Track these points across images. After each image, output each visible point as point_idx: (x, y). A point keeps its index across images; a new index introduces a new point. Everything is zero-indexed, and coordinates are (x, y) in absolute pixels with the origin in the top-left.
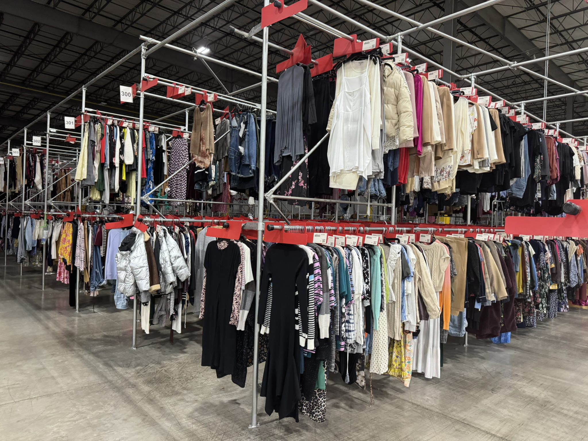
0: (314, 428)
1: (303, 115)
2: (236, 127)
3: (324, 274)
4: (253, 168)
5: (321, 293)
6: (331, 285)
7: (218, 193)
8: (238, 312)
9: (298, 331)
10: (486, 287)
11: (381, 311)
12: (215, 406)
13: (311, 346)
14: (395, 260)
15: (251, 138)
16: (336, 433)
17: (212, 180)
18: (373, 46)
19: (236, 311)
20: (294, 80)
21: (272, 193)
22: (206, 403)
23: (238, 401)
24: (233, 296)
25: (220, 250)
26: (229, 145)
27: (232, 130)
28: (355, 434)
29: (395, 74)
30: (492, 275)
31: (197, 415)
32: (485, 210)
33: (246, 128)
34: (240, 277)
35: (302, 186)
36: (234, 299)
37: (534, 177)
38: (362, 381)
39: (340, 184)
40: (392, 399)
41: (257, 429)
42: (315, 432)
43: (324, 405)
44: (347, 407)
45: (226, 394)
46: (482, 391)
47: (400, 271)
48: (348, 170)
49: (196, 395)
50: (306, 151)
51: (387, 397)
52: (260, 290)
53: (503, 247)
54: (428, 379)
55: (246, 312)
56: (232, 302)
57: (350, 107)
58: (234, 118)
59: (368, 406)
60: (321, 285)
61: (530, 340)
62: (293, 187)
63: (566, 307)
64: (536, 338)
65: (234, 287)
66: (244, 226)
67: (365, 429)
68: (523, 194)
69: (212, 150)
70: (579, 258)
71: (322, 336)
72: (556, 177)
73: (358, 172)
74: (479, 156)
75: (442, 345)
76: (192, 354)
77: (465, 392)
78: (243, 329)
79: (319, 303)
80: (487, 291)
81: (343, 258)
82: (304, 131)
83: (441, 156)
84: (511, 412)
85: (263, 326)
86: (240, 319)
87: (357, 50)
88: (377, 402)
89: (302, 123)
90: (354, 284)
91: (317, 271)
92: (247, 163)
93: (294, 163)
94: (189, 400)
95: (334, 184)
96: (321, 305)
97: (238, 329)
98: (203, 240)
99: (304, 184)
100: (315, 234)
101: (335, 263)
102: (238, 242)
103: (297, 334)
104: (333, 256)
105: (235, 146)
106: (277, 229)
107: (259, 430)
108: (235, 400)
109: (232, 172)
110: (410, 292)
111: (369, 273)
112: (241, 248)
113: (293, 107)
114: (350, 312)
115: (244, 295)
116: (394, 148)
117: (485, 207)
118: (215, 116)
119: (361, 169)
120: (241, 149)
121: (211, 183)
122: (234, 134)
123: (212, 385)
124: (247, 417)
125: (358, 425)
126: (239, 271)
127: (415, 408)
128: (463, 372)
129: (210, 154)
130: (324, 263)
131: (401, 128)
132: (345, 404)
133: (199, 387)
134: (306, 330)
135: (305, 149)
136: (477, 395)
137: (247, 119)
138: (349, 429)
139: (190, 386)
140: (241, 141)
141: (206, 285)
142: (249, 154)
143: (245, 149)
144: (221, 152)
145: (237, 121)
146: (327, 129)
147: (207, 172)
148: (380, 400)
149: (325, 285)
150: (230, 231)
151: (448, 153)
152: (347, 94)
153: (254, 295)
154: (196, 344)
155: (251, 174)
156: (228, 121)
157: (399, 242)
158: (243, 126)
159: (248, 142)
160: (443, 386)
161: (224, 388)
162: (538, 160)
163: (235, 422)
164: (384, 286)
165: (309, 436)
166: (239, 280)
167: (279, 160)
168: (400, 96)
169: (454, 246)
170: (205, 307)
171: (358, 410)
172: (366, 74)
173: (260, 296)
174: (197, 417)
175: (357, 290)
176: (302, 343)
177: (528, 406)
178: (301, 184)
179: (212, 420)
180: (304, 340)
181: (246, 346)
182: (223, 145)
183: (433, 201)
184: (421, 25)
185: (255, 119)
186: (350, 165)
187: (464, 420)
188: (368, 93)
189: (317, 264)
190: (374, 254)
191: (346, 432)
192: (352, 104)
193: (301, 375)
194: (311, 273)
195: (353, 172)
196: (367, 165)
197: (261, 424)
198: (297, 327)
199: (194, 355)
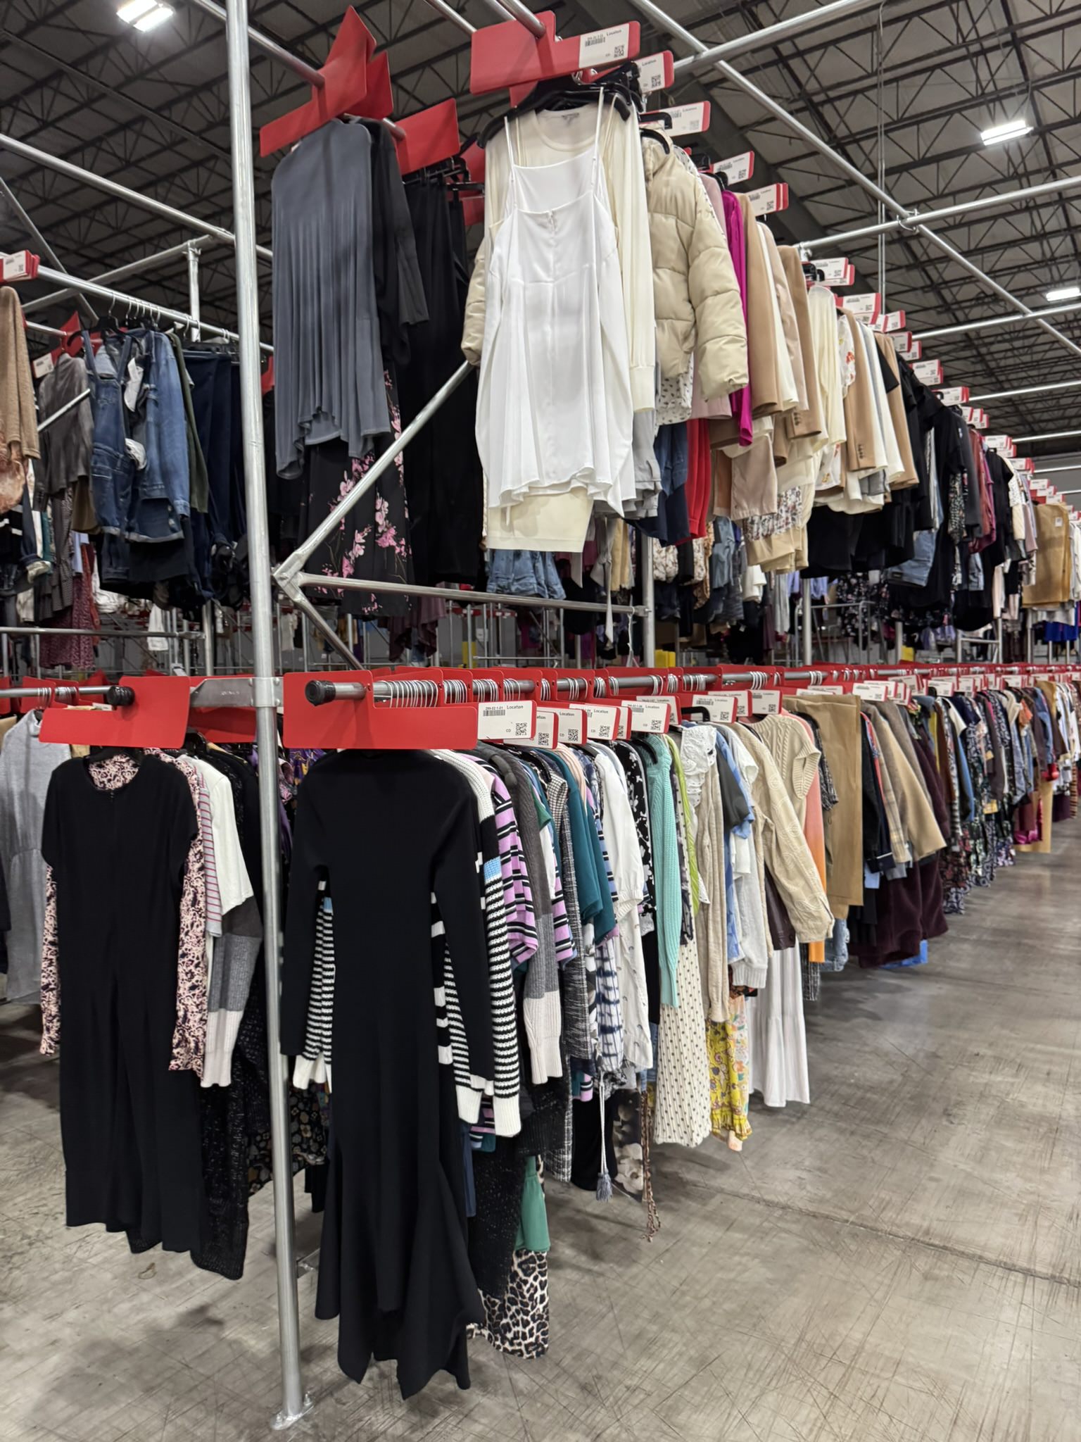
0: (504, 1373)
1: (380, 294)
2: (111, 377)
3: (531, 853)
4: (181, 510)
5: (531, 920)
6: (554, 884)
7: (58, 607)
8: (203, 1021)
9: (451, 1068)
10: (892, 826)
11: (683, 942)
12: (133, 1352)
13: (508, 1120)
14: (698, 776)
15: (165, 412)
16: (582, 1375)
17: (38, 558)
18: (618, 50)
19: (194, 1019)
20: (335, 175)
21: (300, 564)
22: (94, 1345)
23: (214, 1313)
24: (176, 965)
25: (105, 793)
26: (88, 441)
27: (98, 387)
28: (645, 1364)
29: (676, 170)
30: (903, 794)
31: (63, 1416)
32: (779, 630)
33: (146, 379)
34: (201, 889)
35: (391, 548)
36: (182, 975)
37: (950, 529)
38: (634, 1176)
39: (529, 532)
40: (704, 1198)
41: (307, 1427)
42: (517, 1393)
43: (543, 1298)
44: (583, 1260)
45: (166, 1288)
46: (924, 1122)
47: (716, 810)
48: (553, 486)
49: (51, 1317)
50: (397, 424)
51: (688, 1195)
52: (283, 925)
53: (912, 716)
54: (773, 1111)
55: (234, 1018)
56: (175, 986)
57: (546, 267)
58: (102, 350)
59: (644, 1242)
60: (528, 891)
61: (953, 947)
62: (359, 551)
63: (1008, 854)
64: (966, 940)
65: (177, 929)
66: (193, 696)
67: (667, 1335)
68: (926, 575)
69: (30, 446)
70: (1024, 733)
71: (540, 1077)
72: (988, 530)
73: (592, 490)
74: (864, 463)
75: (809, 1008)
76: (17, 1143)
77: (885, 1136)
78: (225, 1081)
79: (522, 958)
80: (894, 837)
81: (578, 783)
82: (385, 350)
83: (785, 456)
84: (1030, 1180)
85: (299, 1059)
86: (210, 1047)
87: (560, 65)
88: (666, 1220)
89: (376, 320)
90: (612, 869)
91: (506, 844)
92: (158, 493)
93: (355, 466)
94: (22, 1346)
95: (505, 534)
96: (528, 962)
97: (206, 1083)
98: (22, 758)
99: (397, 538)
100: (483, 706)
101: (558, 807)
102: (176, 756)
103: (447, 1078)
104: (548, 780)
105: (110, 439)
106: (347, 698)
107: (315, 1426)
108: (202, 1310)
109: (106, 523)
110: (746, 869)
111: (647, 825)
112: (192, 780)
113: (338, 267)
114: (607, 967)
115: (220, 954)
116: (676, 420)
117: (779, 623)
118: (37, 347)
119: (604, 478)
120: (135, 448)
121: (35, 568)
122: (106, 398)
123: (106, 1261)
124: (257, 1376)
125: (639, 1323)
126: (194, 866)
127: (780, 1218)
128: (848, 1069)
129: (24, 458)
130: (527, 808)
131: (711, 347)
132: (573, 1246)
133: (56, 1277)
134: (483, 1064)
135: (392, 418)
136: (917, 1137)
137: (149, 349)
138: (620, 1349)
139: (23, 1281)
140: (134, 421)
141: (60, 930)
142: (162, 465)
143: (147, 449)
144: (63, 465)
145: (112, 359)
146: (465, 344)
147: (15, 531)
148: (671, 1209)
149: (538, 887)
150: (139, 717)
151: (800, 447)
152: (531, 223)
153: (257, 948)
154: (29, 1102)
155: (174, 531)
156: (81, 362)
157: (706, 717)
158: (135, 371)
159: (158, 425)
160: (821, 1125)
161: (153, 1265)
162: (957, 485)
163: (219, 1408)
164: (686, 860)
165: (499, 1411)
166: (195, 901)
167: (294, 458)
168: (700, 239)
169: (823, 718)
170: (60, 1009)
171: (619, 1263)
172: (592, 154)
173: (282, 952)
174: (65, 1422)
175: (624, 886)
176: (468, 1108)
177: (1057, 1150)
178: (388, 540)
179: (126, 1424)
180: (477, 1098)
181: (238, 1138)
182: (67, 440)
183: (669, 611)
184: (707, 52)
185: (175, 350)
186: (565, 468)
187: (927, 1233)
188: (606, 215)
189: (508, 817)
190: (655, 761)
191: (614, 1365)
192: (551, 257)
193: (470, 1219)
194: (490, 854)
195: (574, 491)
196: (619, 467)
197: (317, 1400)
198: (446, 1055)
199: (27, 1147)
